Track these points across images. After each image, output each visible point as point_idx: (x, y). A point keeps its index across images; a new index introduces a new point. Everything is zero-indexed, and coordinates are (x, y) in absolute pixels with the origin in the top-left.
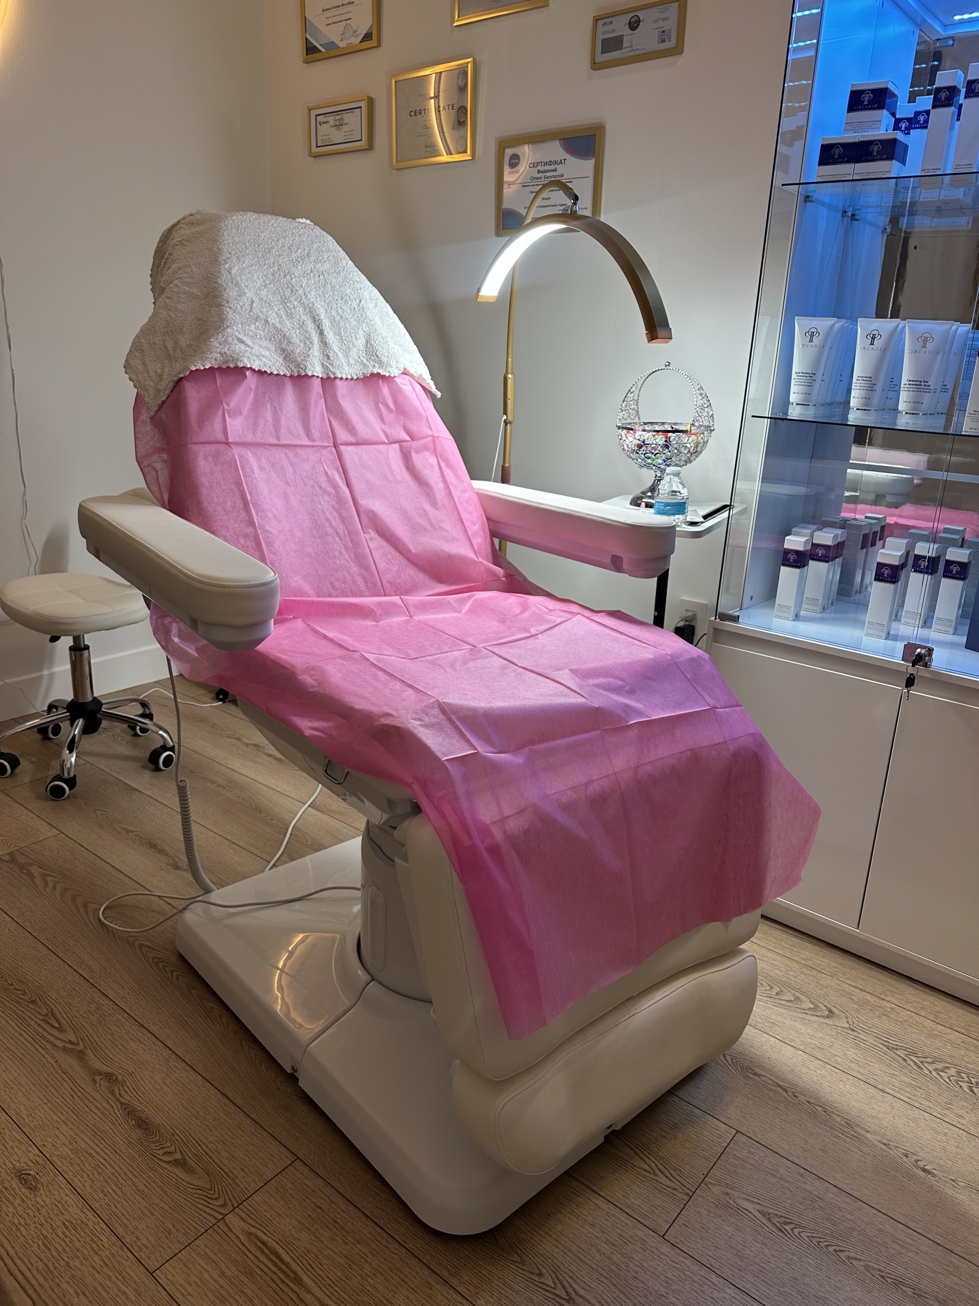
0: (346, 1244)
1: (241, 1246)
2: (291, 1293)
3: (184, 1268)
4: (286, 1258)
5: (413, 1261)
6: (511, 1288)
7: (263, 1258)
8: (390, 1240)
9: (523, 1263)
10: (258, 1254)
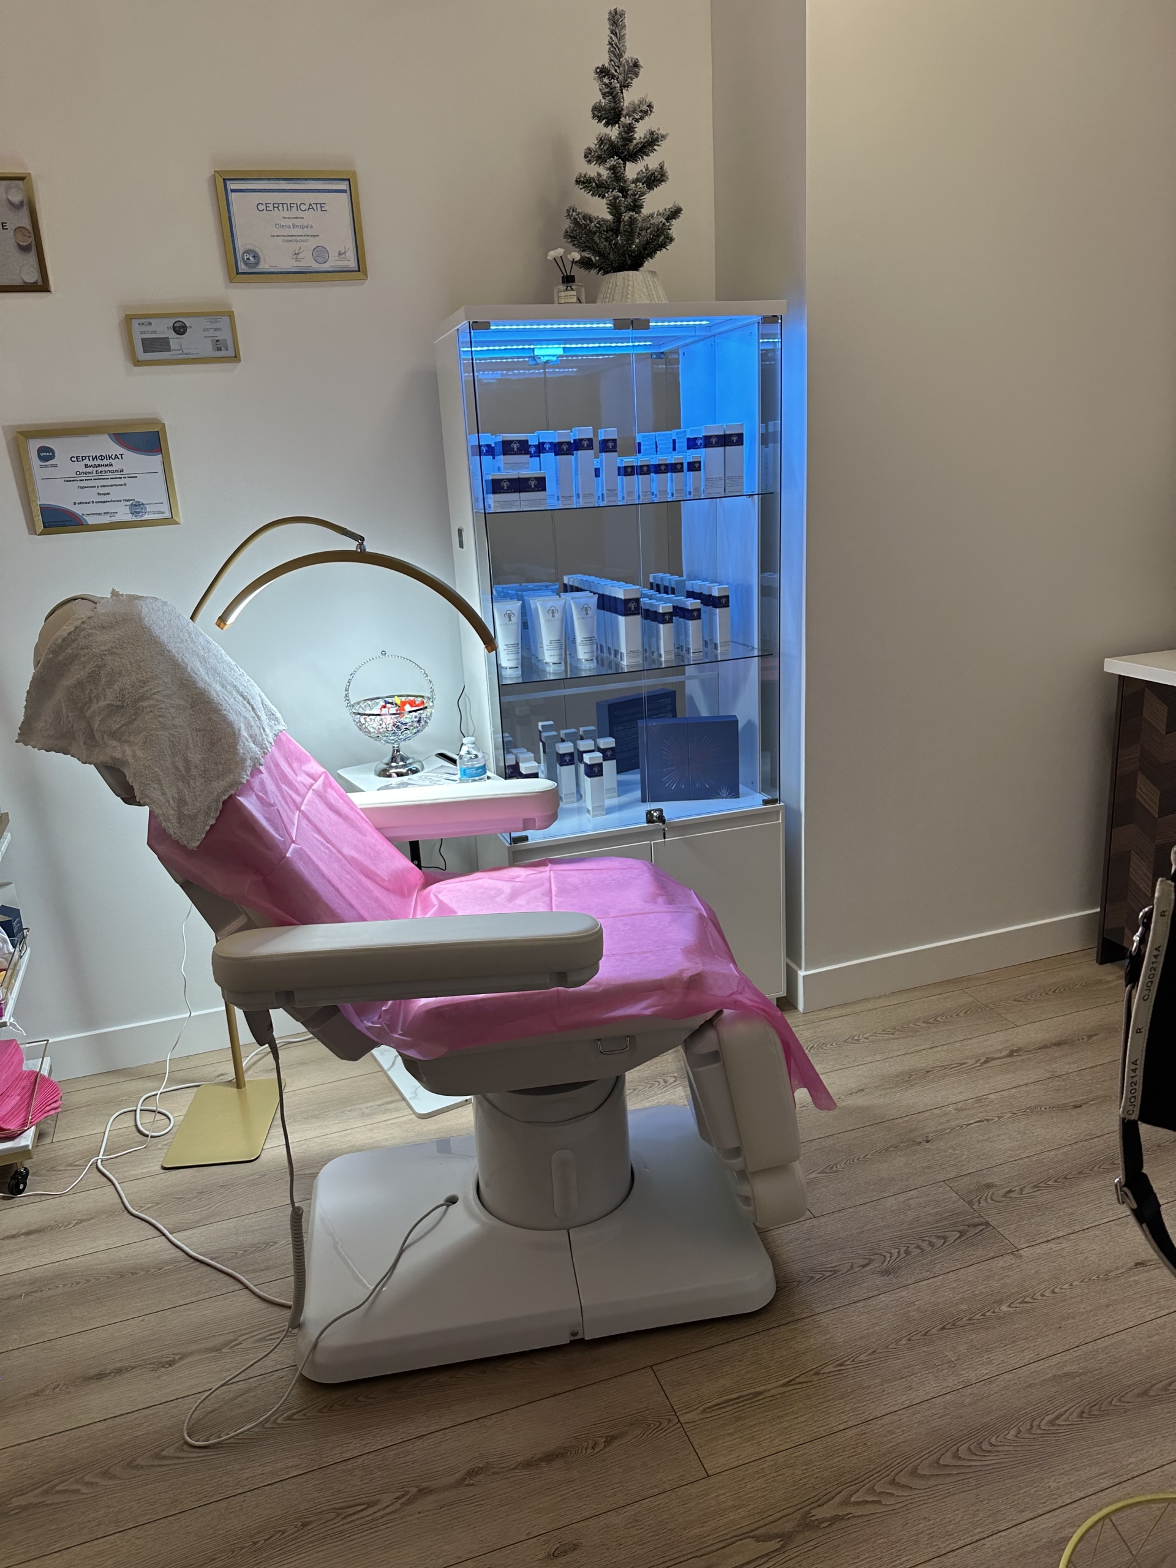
0: (741, 1361)
1: (712, 1418)
2: (765, 1400)
3: (713, 1456)
4: (736, 1395)
5: (773, 1331)
6: (814, 1294)
7: (727, 1409)
8: (752, 1337)
9: (800, 1282)
10: (723, 1410)
